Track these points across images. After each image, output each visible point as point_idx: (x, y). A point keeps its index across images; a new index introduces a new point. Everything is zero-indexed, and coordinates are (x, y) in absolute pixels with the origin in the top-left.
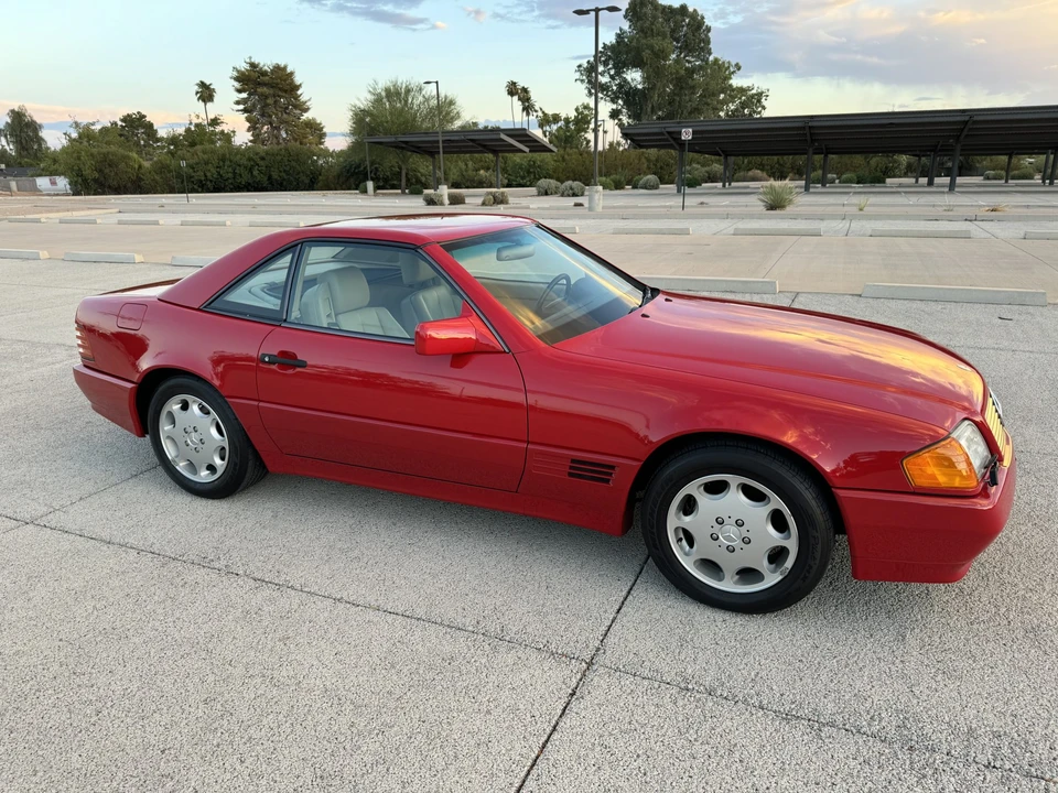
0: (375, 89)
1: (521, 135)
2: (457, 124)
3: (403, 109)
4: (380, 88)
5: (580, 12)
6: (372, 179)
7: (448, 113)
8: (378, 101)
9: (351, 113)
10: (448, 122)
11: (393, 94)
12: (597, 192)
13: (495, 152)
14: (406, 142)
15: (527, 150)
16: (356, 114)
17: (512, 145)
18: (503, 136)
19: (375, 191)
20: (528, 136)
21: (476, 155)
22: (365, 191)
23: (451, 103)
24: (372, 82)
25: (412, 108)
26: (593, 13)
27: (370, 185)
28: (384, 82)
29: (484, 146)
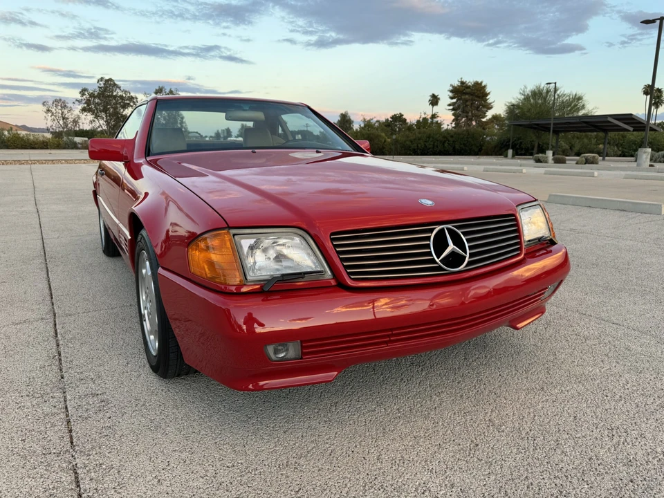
0: (524, 91)
1: (628, 119)
2: (581, 113)
3: (542, 103)
4: (528, 91)
5: (647, 22)
6: (512, 148)
7: (576, 105)
8: (527, 98)
9: (506, 107)
10: (574, 111)
11: (537, 94)
12: (645, 152)
13: (605, 131)
14: (537, 125)
15: (631, 129)
16: (509, 107)
17: (617, 126)
18: (610, 119)
19: (513, 156)
20: (634, 119)
21: (590, 133)
22: (506, 156)
23: (580, 98)
24: (523, 87)
25: (549, 103)
26: (658, 22)
27: (510, 152)
28: (530, 87)
29: (596, 127)
